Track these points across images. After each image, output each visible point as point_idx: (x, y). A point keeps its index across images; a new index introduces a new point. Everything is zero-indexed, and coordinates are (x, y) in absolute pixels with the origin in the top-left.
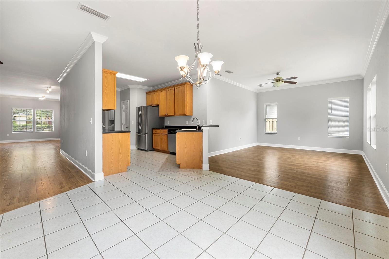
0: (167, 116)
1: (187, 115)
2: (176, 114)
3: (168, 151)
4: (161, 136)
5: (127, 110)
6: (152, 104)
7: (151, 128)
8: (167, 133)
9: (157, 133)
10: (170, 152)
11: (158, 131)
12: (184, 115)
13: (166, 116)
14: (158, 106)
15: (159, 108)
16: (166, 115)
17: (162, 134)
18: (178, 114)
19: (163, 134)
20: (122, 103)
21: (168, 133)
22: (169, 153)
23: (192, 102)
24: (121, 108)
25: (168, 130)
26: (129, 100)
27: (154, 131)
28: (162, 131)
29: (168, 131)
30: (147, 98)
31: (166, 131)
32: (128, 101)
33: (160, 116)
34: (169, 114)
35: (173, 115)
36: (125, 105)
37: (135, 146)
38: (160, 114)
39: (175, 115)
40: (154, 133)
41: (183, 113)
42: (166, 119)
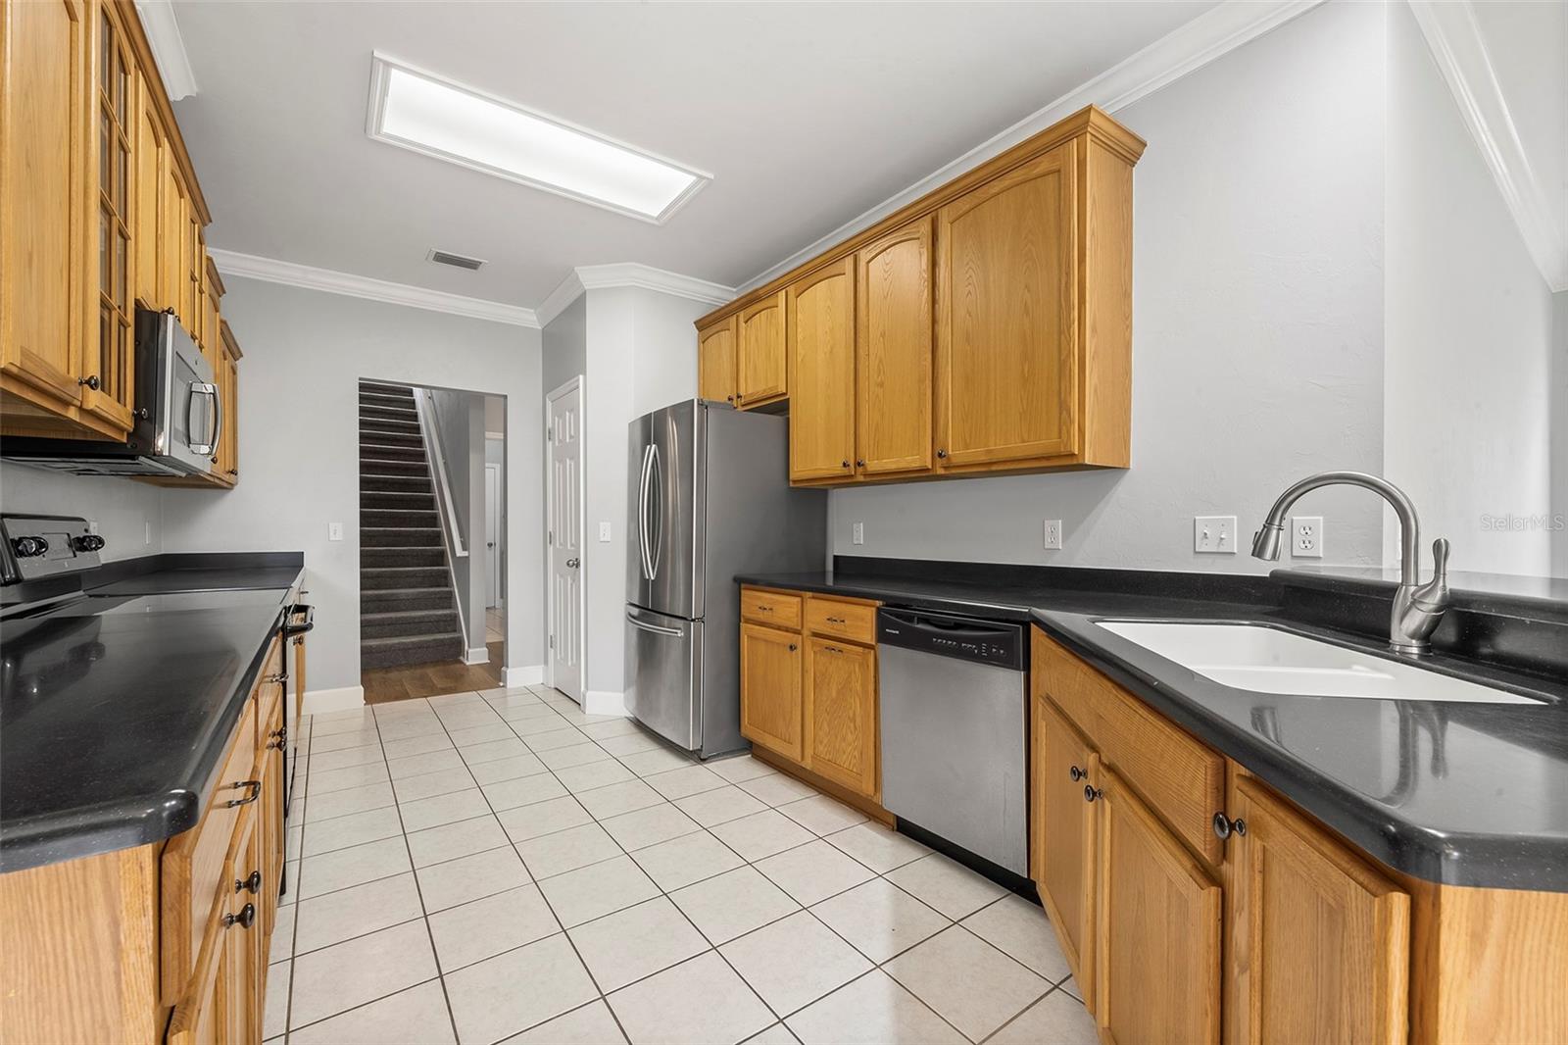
0: (857, 477)
1: (1087, 461)
2: (955, 461)
3: (875, 800)
4: (810, 657)
5: (569, 451)
6: (739, 397)
7: (726, 581)
8: (868, 636)
9: (777, 620)
10: (898, 818)
11: (785, 607)
12: (1065, 463)
13: (845, 481)
14: (778, 407)
15: (788, 420)
16: (845, 471)
17: (815, 635)
18: (983, 458)
19: (833, 641)
20: (549, 404)
21: (883, 637)
22: (892, 820)
23: (1129, 327)
24: (548, 435)
25: (879, 610)
26: (585, 374)
27: (754, 601)
28: (819, 612)
29: (882, 623)
30: (702, 356)
31: (861, 619)
32: (578, 387)
33: (794, 482)
34: (873, 465)
35: (916, 465)
36: (561, 416)
37: (622, 695)
38: (800, 469)
39: (939, 471)
40: (748, 621)
41: (1042, 443)
42: (840, 503)
